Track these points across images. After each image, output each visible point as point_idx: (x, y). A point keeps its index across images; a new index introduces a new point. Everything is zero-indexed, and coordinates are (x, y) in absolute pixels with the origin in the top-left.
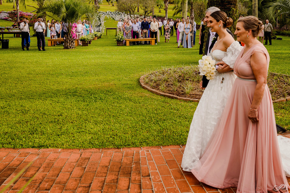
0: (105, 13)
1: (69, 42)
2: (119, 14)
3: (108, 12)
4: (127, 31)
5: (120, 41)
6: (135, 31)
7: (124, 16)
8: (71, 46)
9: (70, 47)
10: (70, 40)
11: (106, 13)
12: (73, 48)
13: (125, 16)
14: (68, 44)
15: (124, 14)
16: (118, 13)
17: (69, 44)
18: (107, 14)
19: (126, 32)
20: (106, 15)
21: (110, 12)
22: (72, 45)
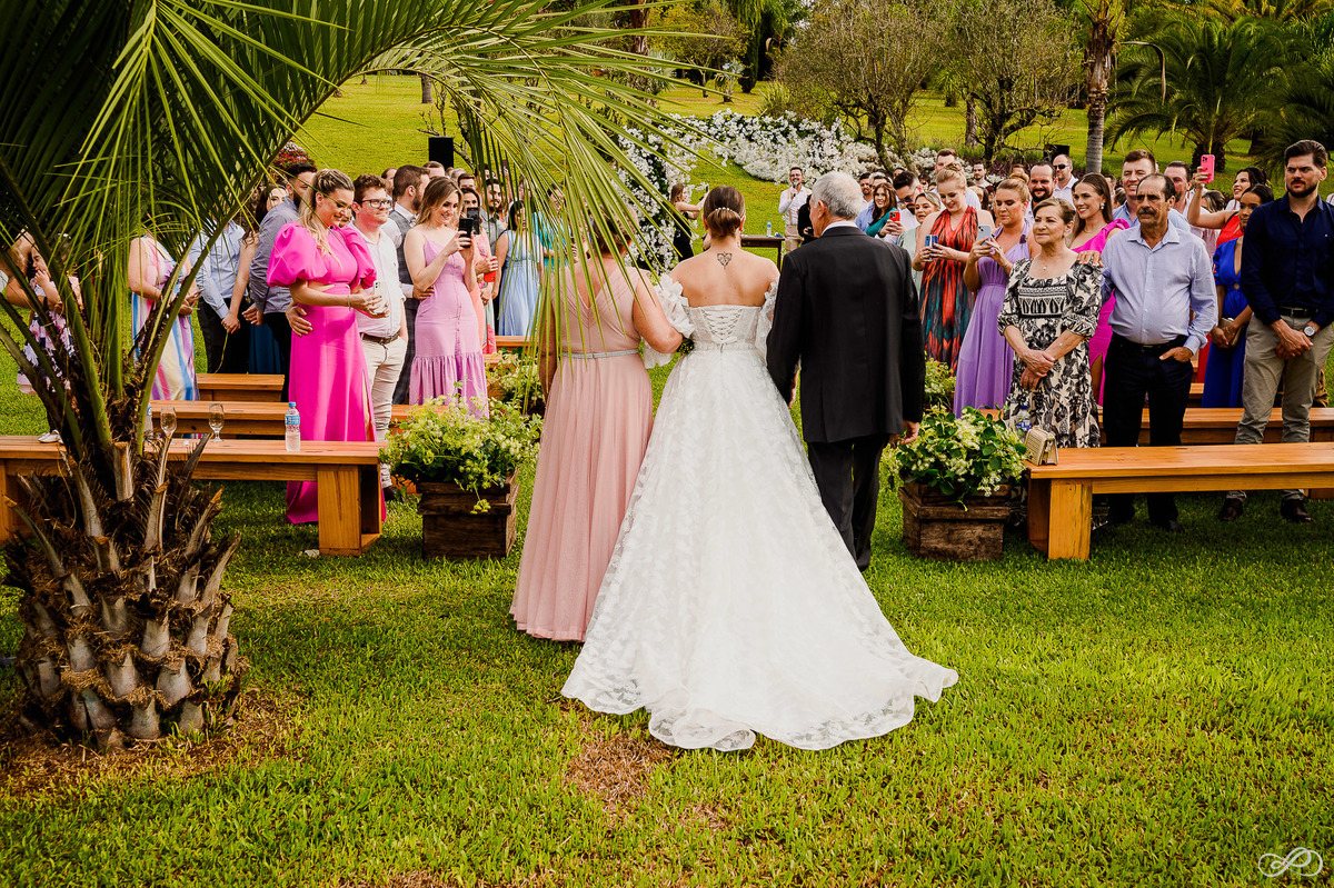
0: (696, 123)
1: (96, 618)
2: (799, 132)
3: (719, 121)
4: (1036, 343)
5: (965, 490)
6: (1145, 339)
7: (836, 152)
8: (126, 680)
9: (123, 714)
10: (102, 588)
11: (710, 123)
12: (170, 717)
13: (842, 151)
14: (80, 652)
15: (837, 132)
16: (796, 126)
17: (95, 645)
18: (713, 131)
19: (1023, 346)
20: (704, 140)
21: (739, 116)
22: (149, 673)
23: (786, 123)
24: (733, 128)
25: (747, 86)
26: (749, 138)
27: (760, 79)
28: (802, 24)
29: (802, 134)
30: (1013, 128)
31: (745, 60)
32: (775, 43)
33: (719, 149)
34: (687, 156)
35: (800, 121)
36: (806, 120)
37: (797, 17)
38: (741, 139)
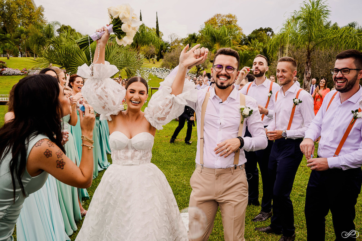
3: (153, 69)
11: (151, 69)
20: (150, 72)
23: (164, 69)
24: (155, 70)
25: (158, 60)
26: (158, 72)
27: (161, 59)
28: (169, 48)
29: (166, 71)
30: (201, 70)
31: (157, 55)
32: (163, 51)
33: (153, 73)
34: (147, 75)
35: (166, 69)
36: (167, 69)
37: (168, 46)
38: (156, 72)
